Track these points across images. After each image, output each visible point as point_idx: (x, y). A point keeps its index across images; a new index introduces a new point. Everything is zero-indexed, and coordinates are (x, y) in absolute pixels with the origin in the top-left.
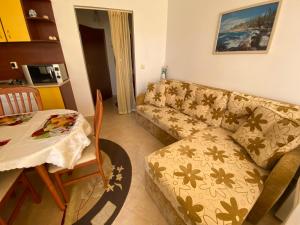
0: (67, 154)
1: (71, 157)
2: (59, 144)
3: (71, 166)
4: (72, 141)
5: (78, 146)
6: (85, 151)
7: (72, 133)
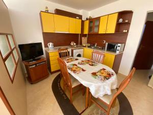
0: (97, 91)
1: (98, 93)
2: (96, 85)
3: (96, 97)
4: (102, 87)
5: (103, 91)
6: (106, 95)
7: (104, 84)
